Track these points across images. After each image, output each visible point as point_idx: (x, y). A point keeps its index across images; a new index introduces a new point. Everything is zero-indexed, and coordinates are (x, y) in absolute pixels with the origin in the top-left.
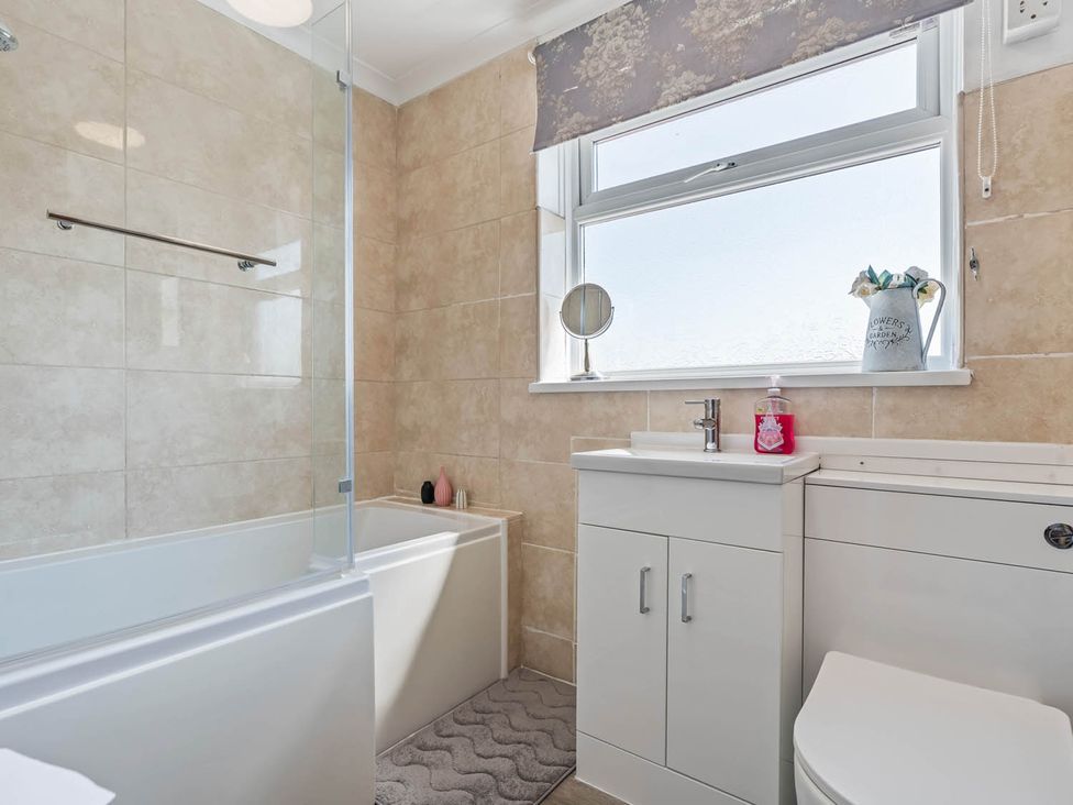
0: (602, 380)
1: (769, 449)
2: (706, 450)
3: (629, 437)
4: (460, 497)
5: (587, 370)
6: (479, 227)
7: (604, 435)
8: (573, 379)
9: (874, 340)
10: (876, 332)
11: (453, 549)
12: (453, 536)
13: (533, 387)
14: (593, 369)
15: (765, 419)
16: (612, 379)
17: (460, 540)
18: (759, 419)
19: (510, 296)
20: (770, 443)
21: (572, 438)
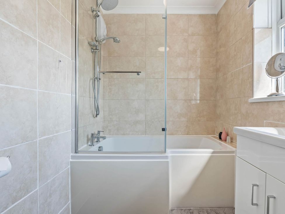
4: (228, 138)
5: (277, 91)
6: (236, 44)
8: (268, 96)
11: (210, 155)
12: (211, 150)
13: (250, 100)
14: (279, 91)
17: (213, 153)
19: (244, 66)
21: (265, 121)
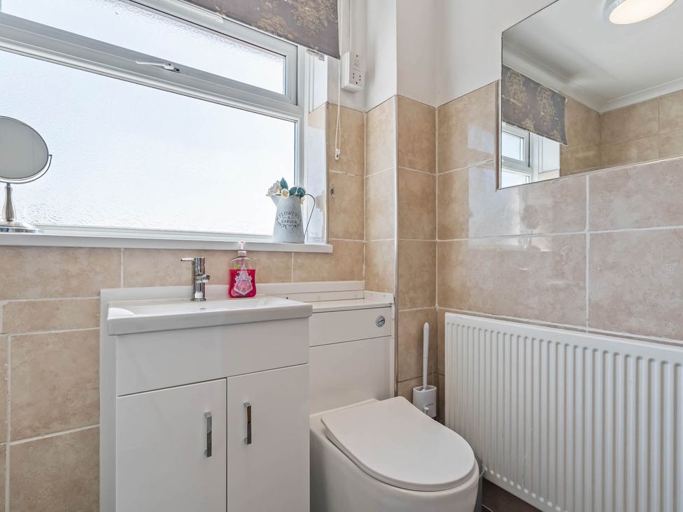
0: (37, 233)
1: (244, 294)
2: (193, 299)
3: (99, 294)
5: (9, 220)
7: (62, 295)
9: (285, 224)
10: (286, 219)
14: (18, 219)
15: (241, 273)
16: (47, 233)
18: (234, 274)
20: (244, 290)
